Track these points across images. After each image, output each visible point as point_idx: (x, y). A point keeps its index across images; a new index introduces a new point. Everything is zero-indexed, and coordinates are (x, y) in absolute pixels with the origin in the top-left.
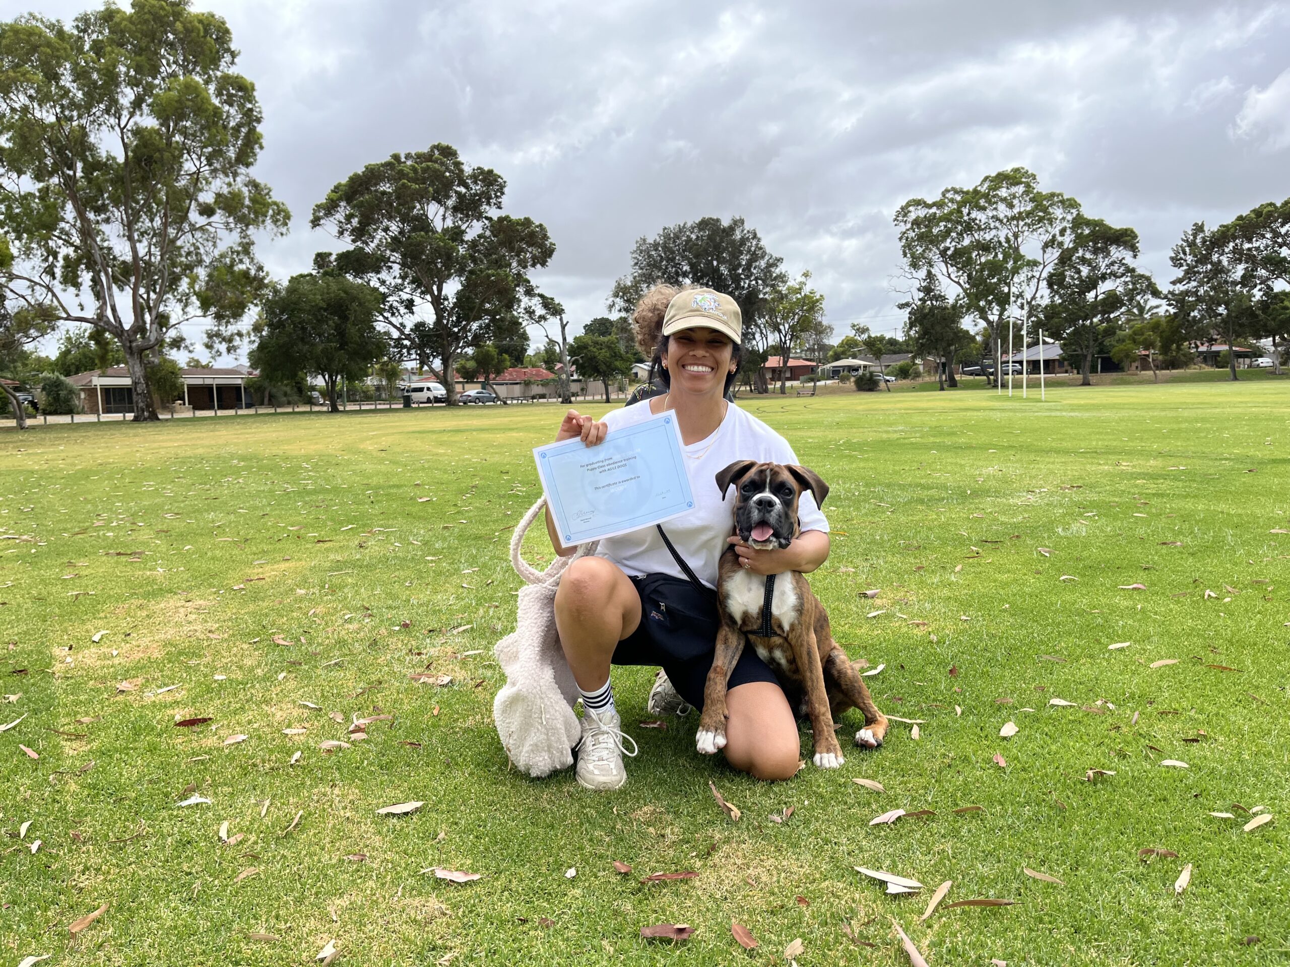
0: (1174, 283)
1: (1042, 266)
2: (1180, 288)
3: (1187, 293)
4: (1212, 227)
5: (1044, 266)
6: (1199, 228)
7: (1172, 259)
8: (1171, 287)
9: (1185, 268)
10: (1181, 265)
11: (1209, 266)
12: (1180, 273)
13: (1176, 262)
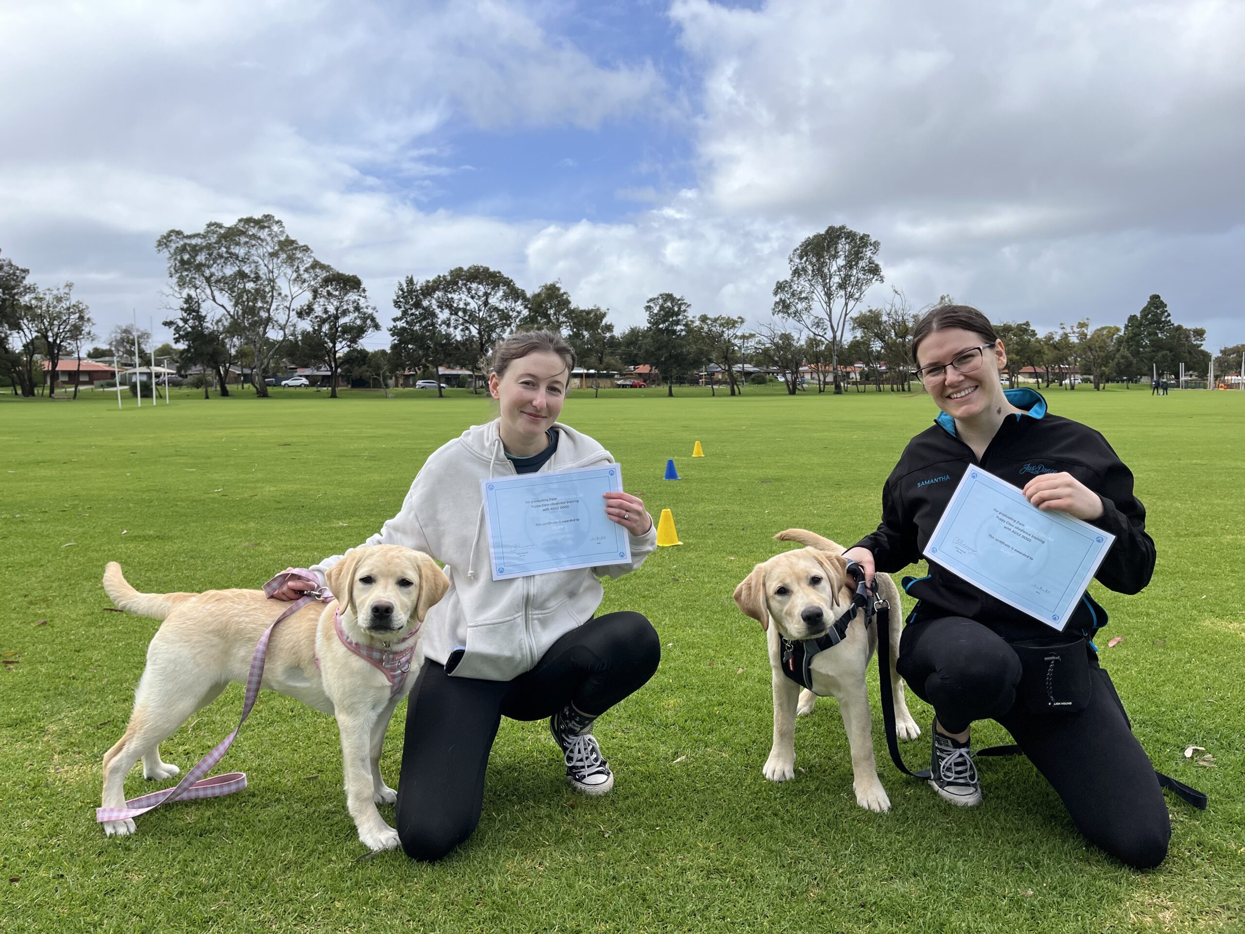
0: (395, 320)
1: (290, 298)
2: (400, 324)
3: (405, 329)
4: (420, 281)
5: (293, 299)
6: (410, 282)
7: (394, 303)
8: (395, 324)
9: (403, 309)
10: (400, 307)
11: (422, 311)
12: (398, 313)
13: (397, 304)
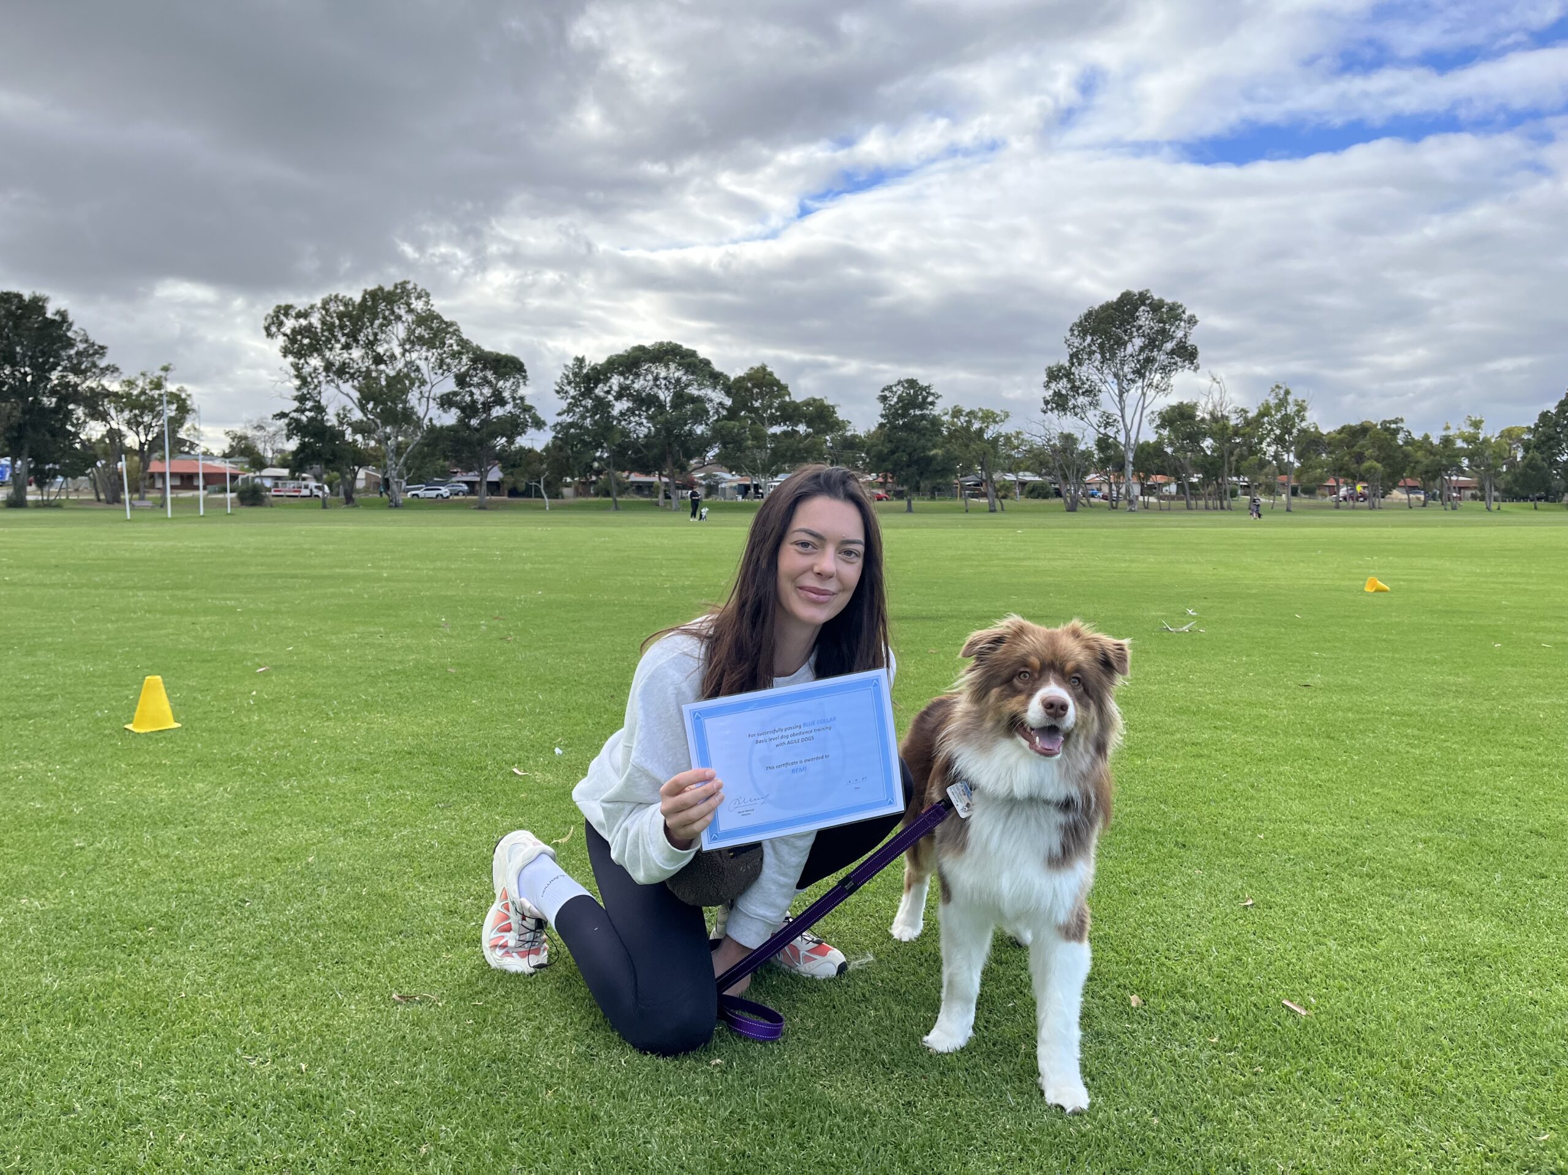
1: (429, 386)
3: (571, 425)
4: (592, 361)
6: (581, 361)
7: (558, 392)
8: (560, 419)
10: (566, 398)
13: (562, 394)
